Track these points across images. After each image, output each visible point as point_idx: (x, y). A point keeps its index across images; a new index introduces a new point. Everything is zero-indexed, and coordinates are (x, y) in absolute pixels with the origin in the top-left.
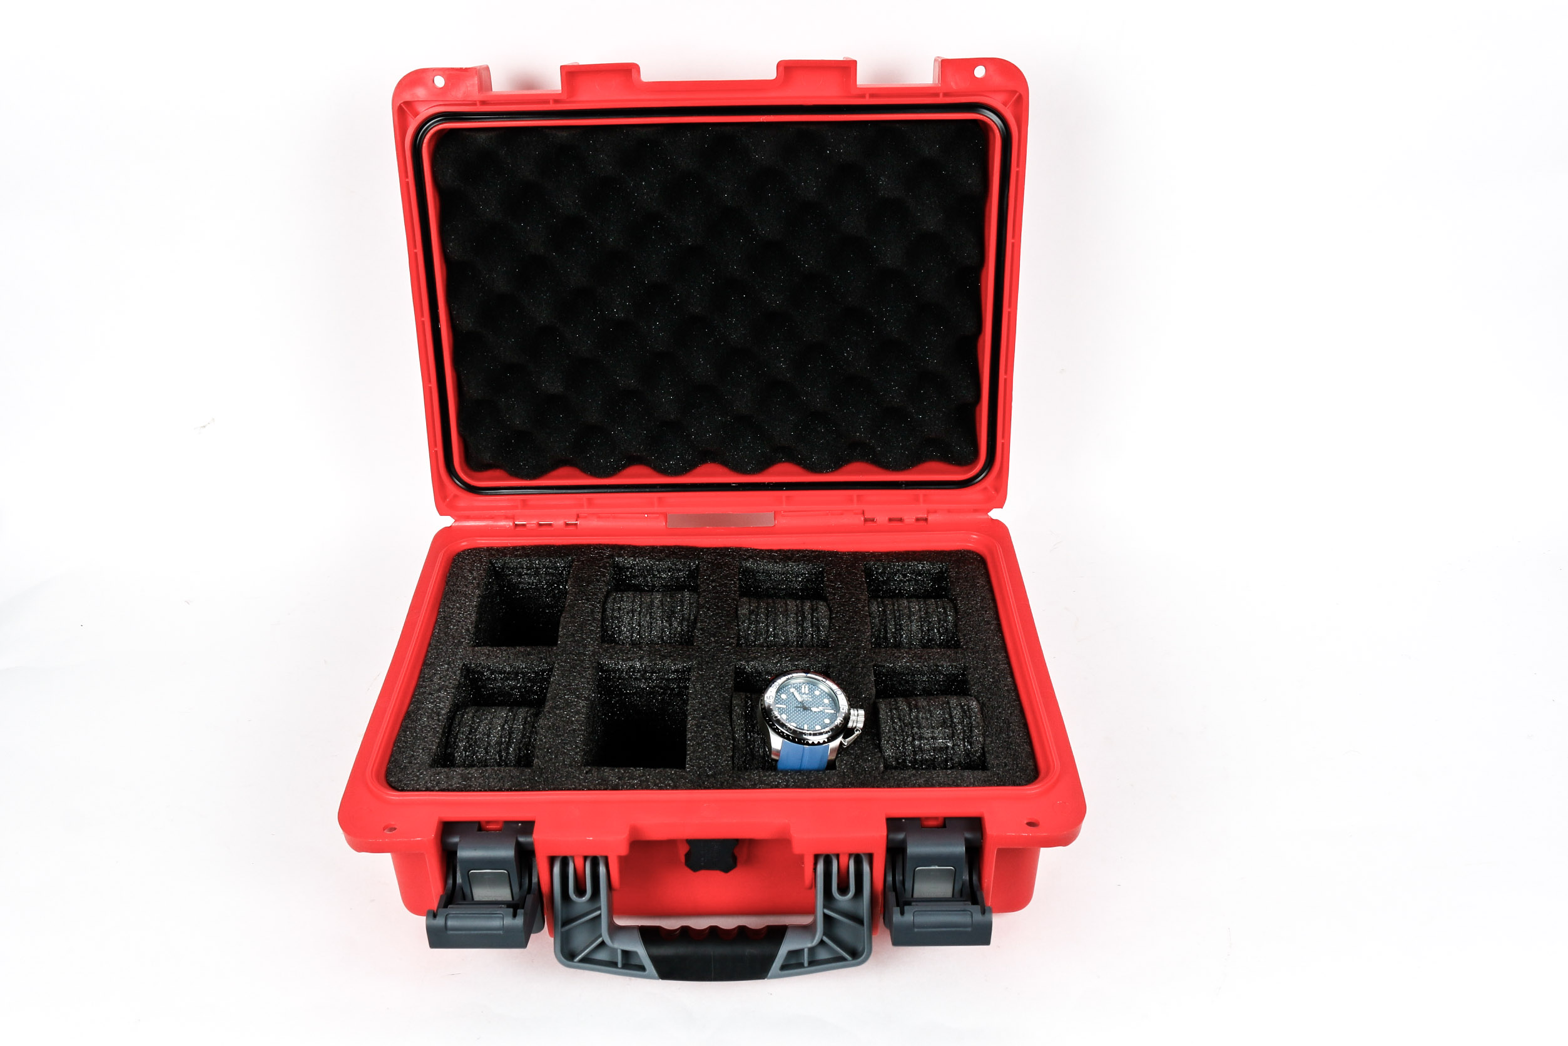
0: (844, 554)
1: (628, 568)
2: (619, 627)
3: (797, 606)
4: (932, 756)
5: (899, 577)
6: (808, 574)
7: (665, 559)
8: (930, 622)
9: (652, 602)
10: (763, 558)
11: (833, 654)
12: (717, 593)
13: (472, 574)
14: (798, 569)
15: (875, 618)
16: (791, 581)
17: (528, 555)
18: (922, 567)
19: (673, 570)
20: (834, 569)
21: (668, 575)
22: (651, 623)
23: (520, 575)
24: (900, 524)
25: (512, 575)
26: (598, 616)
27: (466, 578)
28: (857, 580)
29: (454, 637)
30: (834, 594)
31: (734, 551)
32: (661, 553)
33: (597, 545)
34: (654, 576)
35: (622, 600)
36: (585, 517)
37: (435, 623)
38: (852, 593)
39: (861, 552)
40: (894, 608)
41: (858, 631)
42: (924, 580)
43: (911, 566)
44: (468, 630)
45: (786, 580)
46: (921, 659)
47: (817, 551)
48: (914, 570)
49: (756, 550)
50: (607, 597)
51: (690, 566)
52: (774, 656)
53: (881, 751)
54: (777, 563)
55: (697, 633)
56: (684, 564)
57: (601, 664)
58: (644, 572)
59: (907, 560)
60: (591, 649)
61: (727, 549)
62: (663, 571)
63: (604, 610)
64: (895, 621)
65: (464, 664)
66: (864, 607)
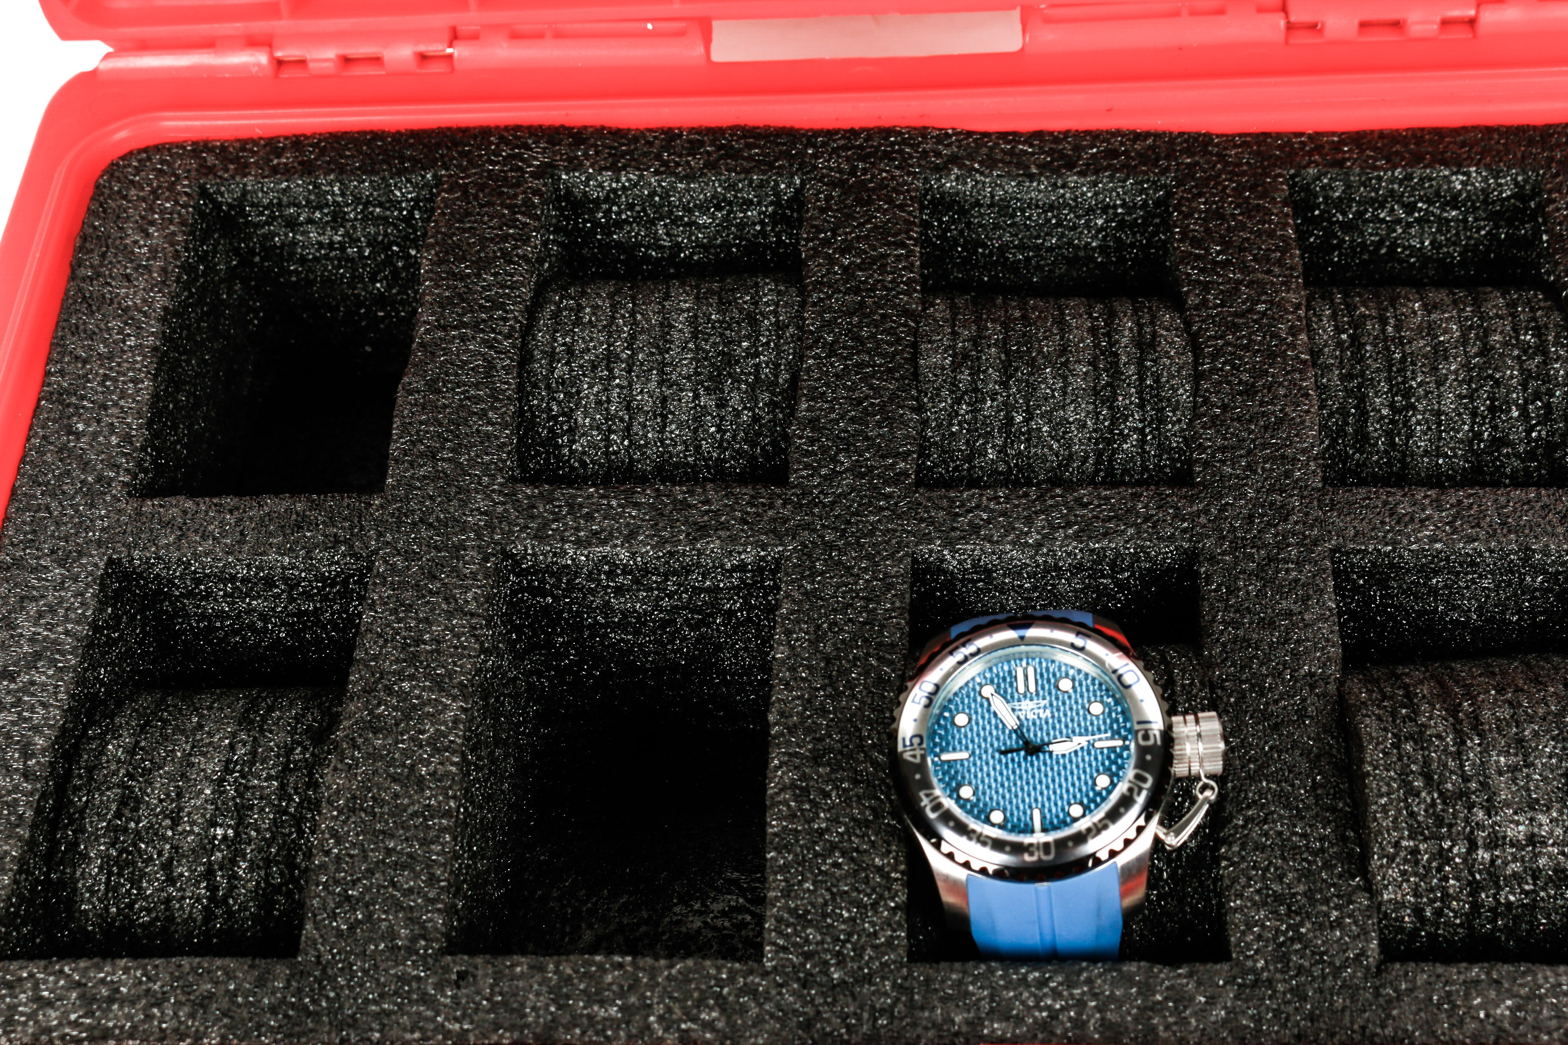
0: (1229, 139)
1: (597, 201)
2: (569, 415)
3: (1093, 331)
4: (1527, 893)
5: (1392, 210)
6: (1122, 206)
7: (703, 175)
8: (1497, 383)
9: (666, 325)
10: (990, 163)
11: (1206, 512)
12: (857, 291)
13: (147, 235)
14: (1096, 194)
15: (1328, 368)
16: (1074, 228)
17: (307, 169)
18: (1462, 183)
19: (730, 203)
20: (1200, 195)
21: (713, 217)
22: (664, 400)
23: (292, 224)
24: (1389, 37)
25: (270, 224)
26: (507, 382)
27: (129, 254)
28: (1271, 234)
29: (86, 464)
30: (1206, 287)
31: (904, 142)
32: (694, 155)
33: (506, 128)
34: (676, 221)
35: (578, 322)
36: (474, 37)
37: (35, 415)
38: (1258, 282)
39: (1279, 135)
40: (1383, 331)
41: (1280, 421)
42: (1465, 220)
43: (1430, 179)
44: (127, 438)
45: (1059, 224)
46: (1478, 525)
47: (1147, 135)
48: (1437, 194)
49: (969, 134)
50: (532, 311)
51: (777, 193)
52: (1029, 521)
53: (1370, 888)
54: (1031, 177)
55: (800, 437)
56: (762, 185)
57: (513, 556)
58: (644, 210)
59: (1417, 159)
60: (483, 505)
61: (887, 132)
62: (699, 207)
63: (525, 359)
64: (1389, 380)
65: (110, 562)
66: (1293, 331)
